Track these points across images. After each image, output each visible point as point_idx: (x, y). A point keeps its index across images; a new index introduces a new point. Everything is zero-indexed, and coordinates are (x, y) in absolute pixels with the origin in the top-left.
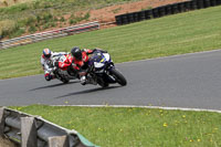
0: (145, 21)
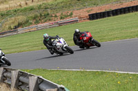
0: (107, 18)
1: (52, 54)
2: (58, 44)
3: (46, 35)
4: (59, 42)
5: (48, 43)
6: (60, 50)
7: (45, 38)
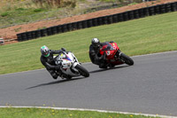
1: (55, 78)
2: (65, 62)
3: (45, 48)
4: (67, 58)
5: (49, 60)
6: (68, 72)
7: (44, 53)
